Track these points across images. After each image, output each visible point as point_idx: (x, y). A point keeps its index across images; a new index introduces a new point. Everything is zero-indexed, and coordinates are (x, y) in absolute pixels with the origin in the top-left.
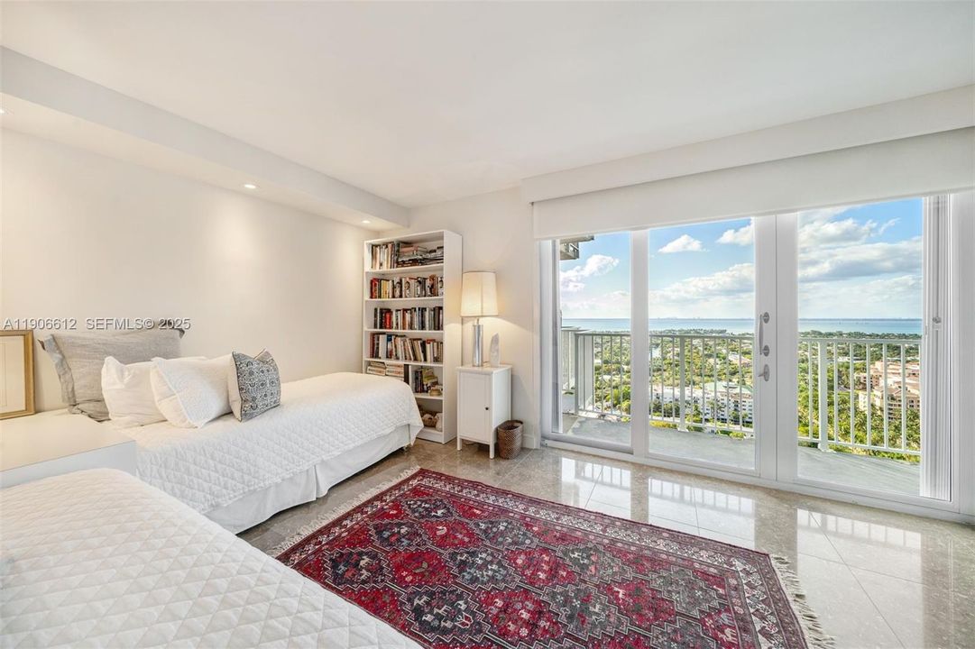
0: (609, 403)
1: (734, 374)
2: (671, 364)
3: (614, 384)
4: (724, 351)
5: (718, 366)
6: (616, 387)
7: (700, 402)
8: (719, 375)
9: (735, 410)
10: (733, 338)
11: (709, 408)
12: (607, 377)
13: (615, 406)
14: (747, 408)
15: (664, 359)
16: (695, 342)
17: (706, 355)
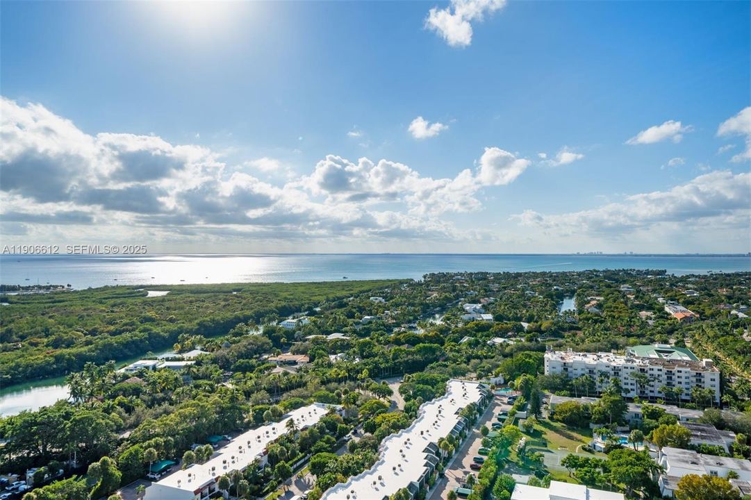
0: (500, 379)
1: (670, 332)
2: (588, 319)
3: (507, 350)
4: (661, 300)
5: (651, 322)
6: (511, 355)
7: (623, 374)
8: (651, 335)
9: (669, 384)
10: (675, 281)
11: (634, 382)
12: (499, 340)
13: (506, 382)
14: (683, 380)
15: (580, 312)
16: (623, 288)
17: (637, 306)
